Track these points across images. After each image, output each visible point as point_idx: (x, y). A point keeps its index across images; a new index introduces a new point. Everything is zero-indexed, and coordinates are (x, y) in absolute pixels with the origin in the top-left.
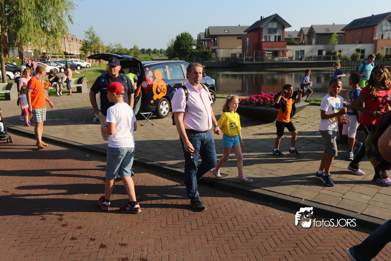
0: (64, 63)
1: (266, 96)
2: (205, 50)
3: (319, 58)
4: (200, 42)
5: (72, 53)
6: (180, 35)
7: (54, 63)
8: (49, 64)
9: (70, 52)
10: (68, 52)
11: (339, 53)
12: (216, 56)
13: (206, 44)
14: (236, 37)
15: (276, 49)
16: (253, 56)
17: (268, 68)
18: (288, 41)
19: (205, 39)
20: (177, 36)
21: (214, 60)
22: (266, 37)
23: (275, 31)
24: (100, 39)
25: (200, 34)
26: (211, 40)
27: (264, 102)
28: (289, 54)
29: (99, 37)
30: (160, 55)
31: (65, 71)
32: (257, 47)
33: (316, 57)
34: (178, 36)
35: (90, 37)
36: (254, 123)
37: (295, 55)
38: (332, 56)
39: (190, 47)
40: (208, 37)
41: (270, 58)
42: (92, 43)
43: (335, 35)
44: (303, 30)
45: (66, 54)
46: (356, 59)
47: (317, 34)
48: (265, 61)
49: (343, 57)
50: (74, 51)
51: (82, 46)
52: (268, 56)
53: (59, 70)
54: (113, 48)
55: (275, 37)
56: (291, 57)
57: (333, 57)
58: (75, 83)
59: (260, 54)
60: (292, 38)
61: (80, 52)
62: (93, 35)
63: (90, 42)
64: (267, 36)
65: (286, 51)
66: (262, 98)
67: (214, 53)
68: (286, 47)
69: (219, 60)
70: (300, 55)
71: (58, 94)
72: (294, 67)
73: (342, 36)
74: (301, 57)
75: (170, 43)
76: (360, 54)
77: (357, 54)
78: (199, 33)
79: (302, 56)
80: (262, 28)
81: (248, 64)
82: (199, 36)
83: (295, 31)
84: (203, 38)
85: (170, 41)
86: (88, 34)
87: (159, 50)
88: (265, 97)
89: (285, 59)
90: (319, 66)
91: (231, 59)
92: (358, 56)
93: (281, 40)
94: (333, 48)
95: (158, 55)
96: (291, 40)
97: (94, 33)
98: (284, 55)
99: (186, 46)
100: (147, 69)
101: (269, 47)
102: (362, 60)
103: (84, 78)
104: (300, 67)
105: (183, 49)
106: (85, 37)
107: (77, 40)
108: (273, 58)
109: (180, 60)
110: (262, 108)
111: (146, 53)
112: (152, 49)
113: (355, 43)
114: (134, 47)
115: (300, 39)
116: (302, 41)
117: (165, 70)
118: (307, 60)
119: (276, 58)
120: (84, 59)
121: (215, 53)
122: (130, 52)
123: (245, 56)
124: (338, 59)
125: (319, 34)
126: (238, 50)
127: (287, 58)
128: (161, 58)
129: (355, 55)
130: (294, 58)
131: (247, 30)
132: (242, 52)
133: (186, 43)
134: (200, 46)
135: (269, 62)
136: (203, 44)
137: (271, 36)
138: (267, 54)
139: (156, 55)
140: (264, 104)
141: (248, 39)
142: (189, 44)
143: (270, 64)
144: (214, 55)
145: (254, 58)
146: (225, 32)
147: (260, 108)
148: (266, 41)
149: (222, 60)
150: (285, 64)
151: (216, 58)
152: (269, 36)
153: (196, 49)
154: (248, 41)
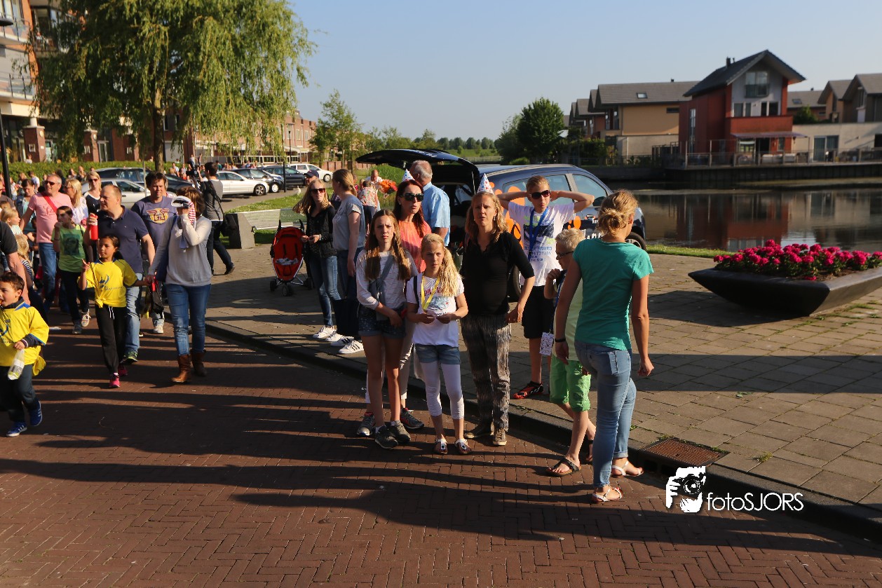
0: (279, 171)
2: (589, 140)
3: (878, 155)
4: (578, 121)
5: (293, 149)
6: (533, 108)
9: (290, 148)
10: (287, 148)
12: (617, 154)
13: (592, 126)
14: (664, 109)
15: (764, 134)
16: (708, 150)
17: (745, 180)
18: (795, 113)
19: (590, 113)
20: (525, 108)
21: (610, 162)
22: (739, 107)
23: (763, 91)
24: (354, 119)
25: (577, 103)
26: (604, 116)
28: (797, 146)
29: (351, 115)
30: (482, 151)
32: (718, 129)
34: (528, 108)
35: (333, 113)
37: (813, 148)
39: (554, 134)
40: (596, 110)
41: (750, 156)
42: (336, 126)
44: (833, 86)
47: (870, 95)
48: (737, 163)
50: (296, 145)
51: (315, 134)
52: (745, 153)
54: (380, 137)
55: (764, 105)
56: (803, 153)
59: (724, 146)
60: (806, 108)
61: (310, 147)
62: (340, 111)
63: (334, 124)
64: (742, 105)
65: (791, 138)
67: (611, 145)
68: (791, 129)
69: (625, 160)
70: (828, 147)
72: (811, 178)
74: (831, 153)
75: (510, 124)
78: (576, 101)
79: (833, 149)
80: (731, 84)
81: (695, 171)
82: (576, 107)
83: (812, 89)
84: (584, 111)
85: (512, 119)
86: (328, 108)
87: (479, 140)
89: (788, 157)
91: (651, 158)
93: (779, 113)
95: (477, 153)
96: (805, 112)
97: (341, 105)
98: (784, 149)
99: (546, 131)
101: (748, 131)
104: (826, 178)
105: (539, 137)
106: (322, 114)
107: (302, 122)
108: (757, 156)
109: (532, 163)
111: (451, 148)
112: (465, 139)
114: (426, 135)
115: (824, 108)
116: (831, 115)
118: (844, 159)
119: (765, 156)
120: (318, 162)
121: (613, 147)
123: (688, 152)
125: (876, 97)
126: (670, 137)
127: (794, 155)
128: (485, 158)
130: (812, 156)
131: (691, 90)
132: (679, 144)
133: (546, 123)
134: (579, 131)
135: (748, 166)
136: (585, 125)
137: (752, 104)
138: (743, 147)
139: (472, 151)
140: (784, 271)
141: (694, 113)
142: (553, 125)
143: (752, 170)
144: (610, 151)
145: (711, 156)
146: (639, 98)
147: (774, 279)
148: (741, 117)
149: (631, 163)
150: (789, 169)
151: (615, 157)
152: (747, 104)
153: (568, 136)
154: (696, 117)
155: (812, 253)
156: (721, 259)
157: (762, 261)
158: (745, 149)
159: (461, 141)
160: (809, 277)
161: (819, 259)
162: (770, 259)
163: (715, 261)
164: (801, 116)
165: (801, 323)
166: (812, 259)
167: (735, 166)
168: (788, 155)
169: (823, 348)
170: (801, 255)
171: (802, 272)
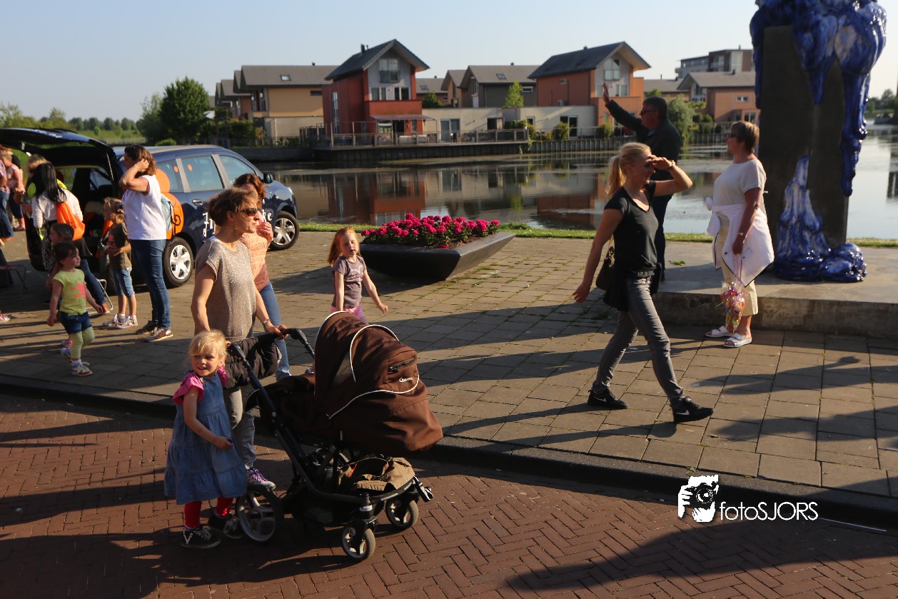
2: (237, 121)
3: (491, 136)
4: (224, 102)
6: (175, 86)
11: (530, 126)
12: (266, 136)
13: (239, 107)
14: (308, 91)
15: (399, 117)
16: (351, 132)
17: (386, 159)
18: (423, 98)
19: (235, 94)
20: (168, 87)
21: (260, 143)
22: (376, 91)
23: (395, 77)
25: (221, 84)
26: (250, 97)
28: (428, 128)
30: (122, 131)
32: (359, 113)
33: (485, 134)
34: (170, 87)
37: (440, 130)
38: (515, 132)
39: (200, 115)
40: (241, 91)
41: (388, 137)
43: (517, 87)
44: (452, 75)
46: (562, 136)
47: (480, 84)
49: (538, 133)
52: (384, 135)
55: (397, 90)
56: (432, 134)
57: (517, 133)
59: (365, 128)
60: (432, 94)
64: (378, 89)
65: (421, 121)
67: (259, 126)
68: (421, 114)
69: (274, 142)
70: (452, 129)
72: (440, 157)
73: (530, 90)
74: (455, 135)
75: (150, 104)
76: (568, 127)
77: (564, 127)
78: (221, 81)
79: (456, 130)
80: (367, 70)
81: (342, 151)
82: (220, 87)
83: (436, 77)
84: (229, 91)
85: (150, 99)
87: (118, 121)
89: (420, 138)
90: (492, 154)
91: (299, 140)
92: (566, 131)
93: (410, 98)
94: (516, 113)
95: (117, 134)
96: (431, 97)
98: (417, 131)
99: (191, 112)
101: (385, 114)
102: (574, 138)
104: (452, 157)
105: (185, 118)
108: (394, 137)
109: (179, 143)
111: (85, 129)
112: (101, 119)
113: (558, 105)
114: (53, 114)
115: (446, 94)
116: (452, 101)
117: (176, 168)
118: (470, 140)
119: (401, 137)
121: (261, 128)
123: (333, 133)
124: (529, 138)
125: (485, 86)
126: (314, 118)
127: (425, 136)
128: (125, 141)
129: (560, 129)
130: (440, 137)
131: (331, 74)
132: (325, 126)
133: (191, 103)
134: (225, 112)
135: (387, 146)
136: (232, 105)
137: (387, 89)
138: (382, 129)
139: (111, 132)
140: (422, 241)
141: (335, 96)
142: (199, 105)
143: (391, 150)
144: (259, 132)
145: (354, 137)
146: (282, 80)
147: (414, 249)
148: (378, 100)
149: (280, 144)
150: (422, 148)
151: (264, 139)
152: (382, 89)
153: (215, 117)
154: (338, 100)
155: (444, 223)
156: (368, 233)
157: (403, 233)
158: (384, 130)
159: (98, 121)
160: (442, 245)
161: (450, 229)
162: (410, 231)
163: (362, 235)
164: (428, 100)
165: (440, 287)
166: (444, 229)
167: (376, 146)
168: (420, 135)
169: (459, 307)
170: (435, 226)
171: (437, 241)
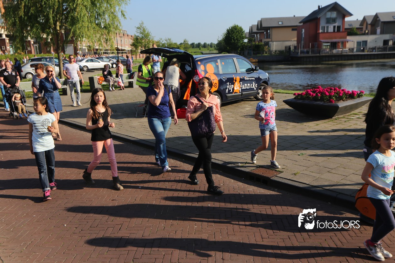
0: (116, 58)
1: (324, 90)
2: (257, 43)
3: (384, 49)
4: (252, 35)
5: (123, 48)
6: (231, 28)
7: (106, 59)
8: (102, 60)
9: (121, 48)
10: (120, 48)
12: (269, 49)
13: (259, 37)
14: (290, 29)
15: (334, 40)
16: (309, 48)
17: (326, 61)
18: (348, 31)
19: (257, 31)
21: (266, 53)
22: (323, 28)
23: (334, 20)
24: (150, 34)
25: (252, 27)
26: (264, 32)
27: (322, 97)
28: (349, 45)
29: (149, 32)
30: (210, 49)
31: (116, 66)
32: (314, 38)
33: (381, 48)
34: (229, 29)
35: (141, 32)
36: (310, 119)
37: (356, 46)
39: (241, 41)
40: (260, 30)
41: (328, 50)
42: (142, 38)
44: (366, 18)
45: (118, 49)
47: (382, 22)
48: (322, 54)
50: (125, 47)
51: (133, 41)
52: (326, 47)
53: (111, 65)
54: (163, 43)
55: (334, 27)
56: (351, 49)
58: (127, 78)
59: (316, 46)
60: (354, 28)
61: (131, 47)
62: (144, 30)
63: (141, 37)
64: (325, 27)
65: (346, 42)
66: (320, 92)
67: (267, 45)
68: (346, 38)
69: (272, 53)
70: (362, 46)
71: (111, 89)
72: (354, 60)
74: (364, 49)
75: (221, 37)
78: (251, 26)
79: (364, 46)
80: (320, 17)
81: (304, 57)
83: (357, 20)
84: (255, 30)
86: (139, 29)
87: (209, 44)
88: (323, 92)
90: (384, 58)
91: (284, 51)
93: (341, 31)
95: (208, 49)
96: (353, 30)
97: (144, 28)
98: (343, 47)
99: (237, 39)
100: (199, 63)
101: (327, 39)
103: (135, 73)
104: (361, 59)
105: (234, 42)
106: (136, 32)
107: (128, 36)
108: (331, 50)
110: (320, 103)
111: (196, 48)
114: (184, 41)
115: (362, 28)
116: (365, 31)
117: (217, 64)
118: (371, 52)
119: (335, 50)
120: (135, 54)
121: (267, 47)
122: (180, 46)
123: (300, 48)
125: (385, 23)
126: (292, 43)
127: (347, 49)
128: (211, 52)
130: (355, 50)
131: (302, 20)
132: (297, 45)
133: (237, 35)
134: (252, 39)
135: (327, 54)
136: (255, 36)
137: (329, 27)
138: (324, 46)
139: (206, 49)
141: (303, 31)
142: (240, 37)
143: (329, 56)
145: (310, 50)
146: (279, 24)
148: (324, 32)
149: (275, 54)
150: (345, 55)
151: (268, 51)
152: (327, 27)
153: (248, 42)
154: (304, 33)
159: (201, 44)
163: (294, 95)
164: (352, 31)
167: (321, 55)
168: (344, 49)
171: (329, 100)
